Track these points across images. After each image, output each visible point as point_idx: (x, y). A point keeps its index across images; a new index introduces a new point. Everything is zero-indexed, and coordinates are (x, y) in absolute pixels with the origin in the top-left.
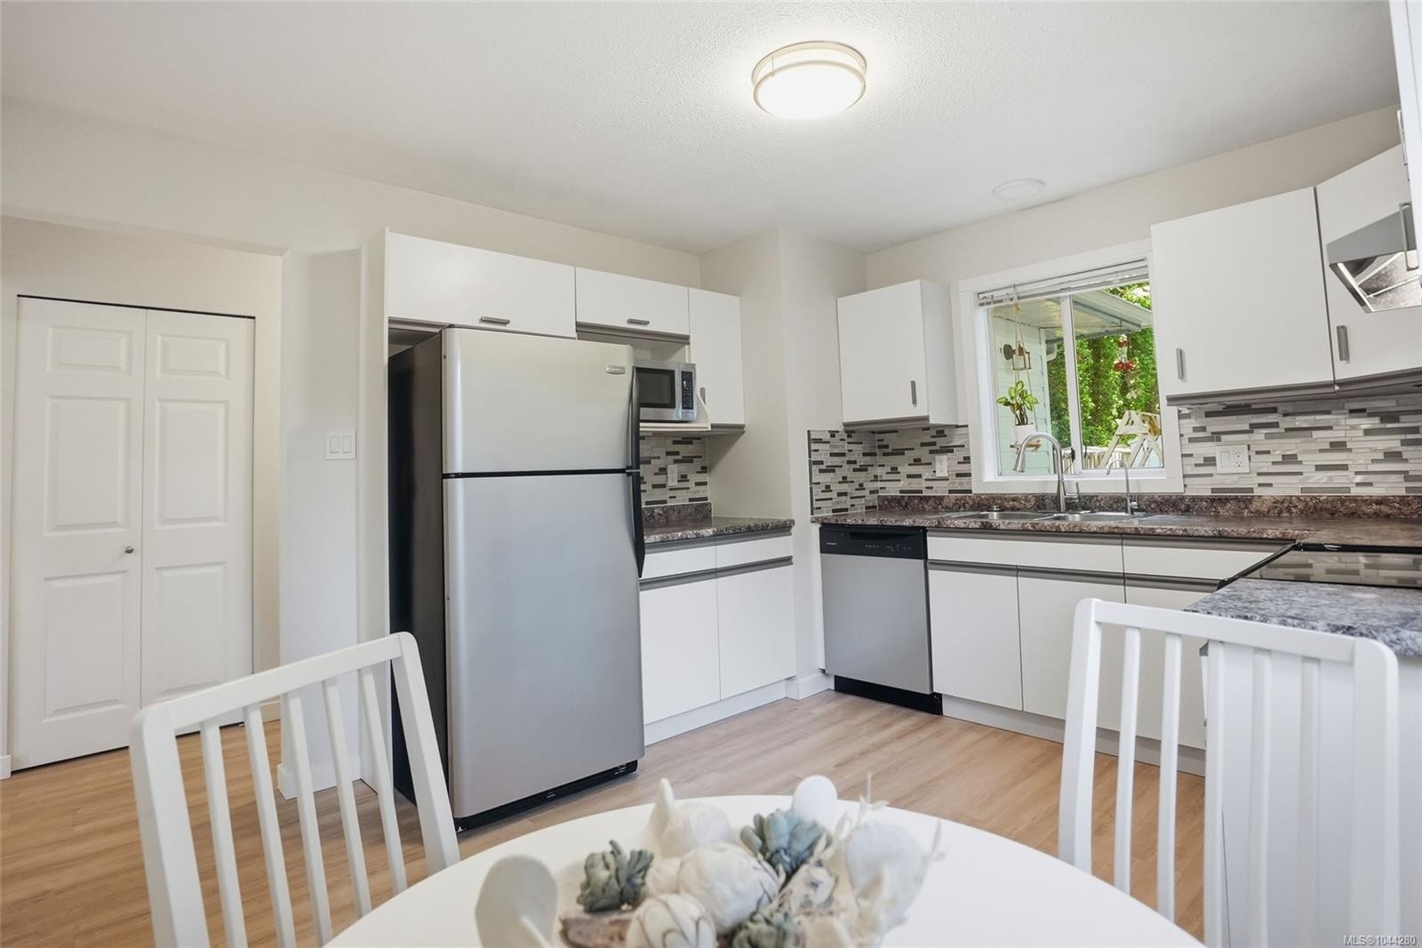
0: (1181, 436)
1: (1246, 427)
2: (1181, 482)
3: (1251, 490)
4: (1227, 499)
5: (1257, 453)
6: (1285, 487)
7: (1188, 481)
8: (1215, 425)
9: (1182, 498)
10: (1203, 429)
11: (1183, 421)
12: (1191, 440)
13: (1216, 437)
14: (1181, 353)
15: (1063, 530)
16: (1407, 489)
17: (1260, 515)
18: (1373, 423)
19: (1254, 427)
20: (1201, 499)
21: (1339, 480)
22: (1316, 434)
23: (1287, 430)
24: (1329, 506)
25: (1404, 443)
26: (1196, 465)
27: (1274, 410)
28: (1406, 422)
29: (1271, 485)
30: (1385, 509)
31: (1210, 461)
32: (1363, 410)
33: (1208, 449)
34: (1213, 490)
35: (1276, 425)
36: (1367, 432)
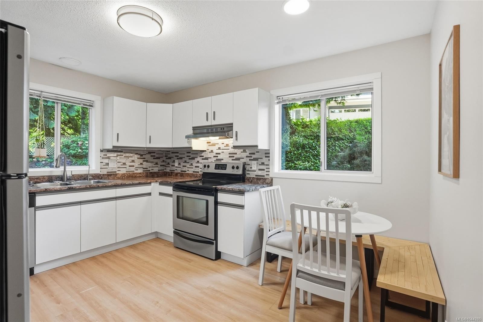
0: (101, 157)
1: (116, 155)
2: (100, 170)
3: (116, 172)
4: (112, 175)
5: (118, 162)
6: (123, 171)
7: (102, 170)
8: (109, 155)
9: (100, 175)
10: (106, 155)
11: (102, 152)
12: (103, 158)
13: (109, 158)
14: (118, 134)
15: (100, 186)
16: (143, 171)
17: (119, 178)
18: (139, 156)
19: (118, 155)
20: (105, 175)
21: (132, 169)
22: (130, 158)
23: (124, 157)
24: (131, 175)
25: (143, 161)
26: (104, 165)
27: (122, 152)
28: (144, 156)
29: (120, 170)
30: (140, 175)
31: (108, 164)
32: (138, 153)
33: (106, 161)
34: (107, 172)
35: (122, 155)
36: (138, 158)
